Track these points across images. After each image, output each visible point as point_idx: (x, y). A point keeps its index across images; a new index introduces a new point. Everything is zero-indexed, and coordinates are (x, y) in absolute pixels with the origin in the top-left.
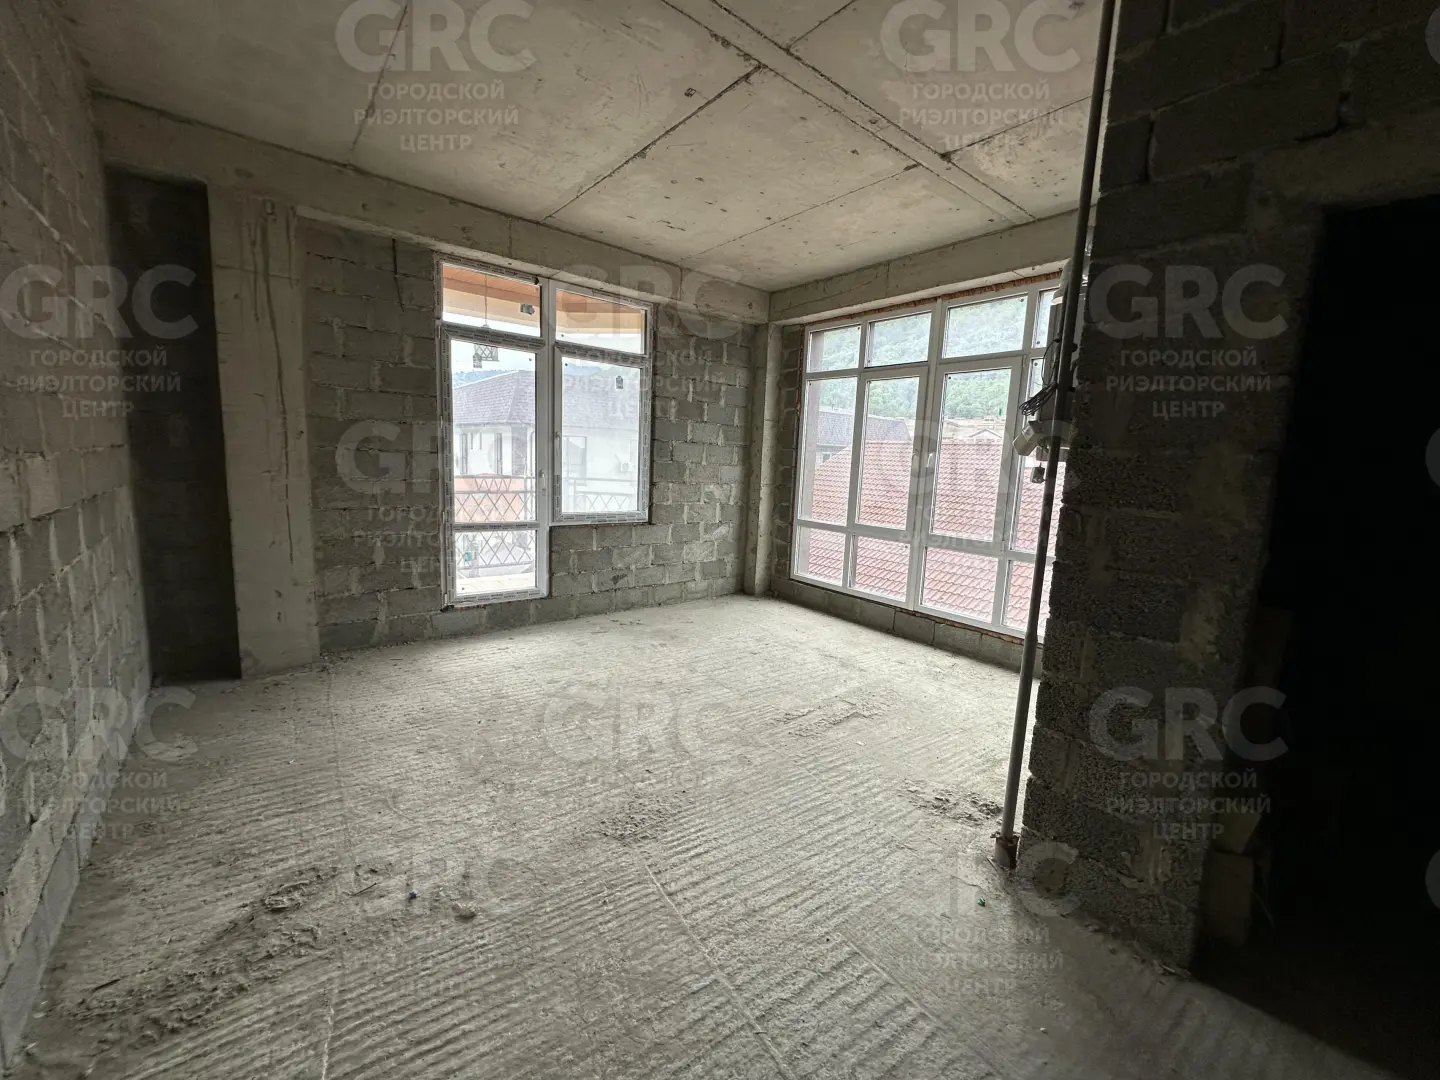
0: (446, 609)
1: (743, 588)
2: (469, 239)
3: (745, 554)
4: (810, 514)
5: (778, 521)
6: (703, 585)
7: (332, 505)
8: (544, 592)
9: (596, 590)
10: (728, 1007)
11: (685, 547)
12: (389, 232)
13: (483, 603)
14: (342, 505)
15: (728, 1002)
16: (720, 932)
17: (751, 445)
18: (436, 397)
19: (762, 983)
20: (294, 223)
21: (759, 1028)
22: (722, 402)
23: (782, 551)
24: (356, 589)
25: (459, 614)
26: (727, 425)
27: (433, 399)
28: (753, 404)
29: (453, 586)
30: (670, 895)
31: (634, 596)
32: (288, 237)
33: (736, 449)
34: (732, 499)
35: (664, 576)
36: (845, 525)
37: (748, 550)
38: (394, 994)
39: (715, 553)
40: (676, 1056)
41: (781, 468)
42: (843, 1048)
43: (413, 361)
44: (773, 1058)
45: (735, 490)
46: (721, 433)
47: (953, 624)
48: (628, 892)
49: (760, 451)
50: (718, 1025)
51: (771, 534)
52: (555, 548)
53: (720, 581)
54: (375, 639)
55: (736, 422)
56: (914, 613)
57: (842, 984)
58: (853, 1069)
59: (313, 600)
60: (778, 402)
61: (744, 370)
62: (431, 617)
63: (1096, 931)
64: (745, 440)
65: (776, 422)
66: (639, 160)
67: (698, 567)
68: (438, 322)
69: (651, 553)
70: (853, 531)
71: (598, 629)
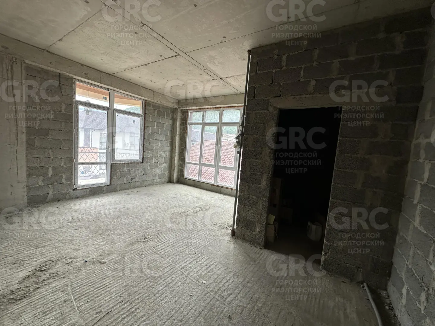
0: (74, 190)
1: (170, 181)
2: (87, 76)
3: (171, 172)
4: (189, 160)
5: (180, 162)
6: (158, 180)
7: (33, 156)
8: (109, 183)
9: (126, 182)
10: (174, 268)
11: (154, 169)
12: (59, 71)
13: (87, 187)
14: (37, 156)
15: (174, 267)
16: (171, 256)
17: (173, 141)
18: (73, 123)
19: (182, 263)
20: (24, 65)
21: (181, 270)
22: (165, 129)
23: (182, 171)
24: (41, 183)
25: (79, 191)
26: (166, 135)
27: (72, 123)
28: (173, 129)
29: (77, 182)
30: (158, 251)
31: (138, 184)
32: (21, 70)
33: (168, 142)
34: (167, 156)
35: (147, 178)
36: (199, 163)
37: (172, 170)
38: (87, 281)
39: (162, 171)
40: (163, 278)
41: (181, 148)
42: (199, 270)
43: (65, 111)
44: (184, 274)
45: (168, 153)
46: (164, 137)
47: (225, 188)
48: (147, 252)
49: (175, 143)
50: (172, 271)
51: (178, 166)
52: (112, 170)
53: (164, 179)
54: (48, 200)
55: (169, 134)
56: (216, 186)
57: (198, 260)
58: (201, 273)
59: (25, 188)
60: (180, 129)
61: (171, 120)
62: (69, 192)
63: (249, 244)
64: (171, 139)
65: (180, 135)
66: (145, 66)
67: (157, 175)
68: (74, 100)
69: (143, 171)
70: (201, 165)
71: (127, 194)
